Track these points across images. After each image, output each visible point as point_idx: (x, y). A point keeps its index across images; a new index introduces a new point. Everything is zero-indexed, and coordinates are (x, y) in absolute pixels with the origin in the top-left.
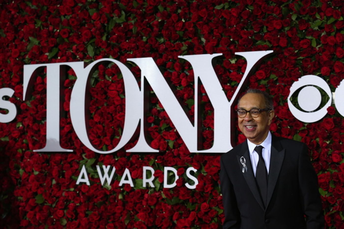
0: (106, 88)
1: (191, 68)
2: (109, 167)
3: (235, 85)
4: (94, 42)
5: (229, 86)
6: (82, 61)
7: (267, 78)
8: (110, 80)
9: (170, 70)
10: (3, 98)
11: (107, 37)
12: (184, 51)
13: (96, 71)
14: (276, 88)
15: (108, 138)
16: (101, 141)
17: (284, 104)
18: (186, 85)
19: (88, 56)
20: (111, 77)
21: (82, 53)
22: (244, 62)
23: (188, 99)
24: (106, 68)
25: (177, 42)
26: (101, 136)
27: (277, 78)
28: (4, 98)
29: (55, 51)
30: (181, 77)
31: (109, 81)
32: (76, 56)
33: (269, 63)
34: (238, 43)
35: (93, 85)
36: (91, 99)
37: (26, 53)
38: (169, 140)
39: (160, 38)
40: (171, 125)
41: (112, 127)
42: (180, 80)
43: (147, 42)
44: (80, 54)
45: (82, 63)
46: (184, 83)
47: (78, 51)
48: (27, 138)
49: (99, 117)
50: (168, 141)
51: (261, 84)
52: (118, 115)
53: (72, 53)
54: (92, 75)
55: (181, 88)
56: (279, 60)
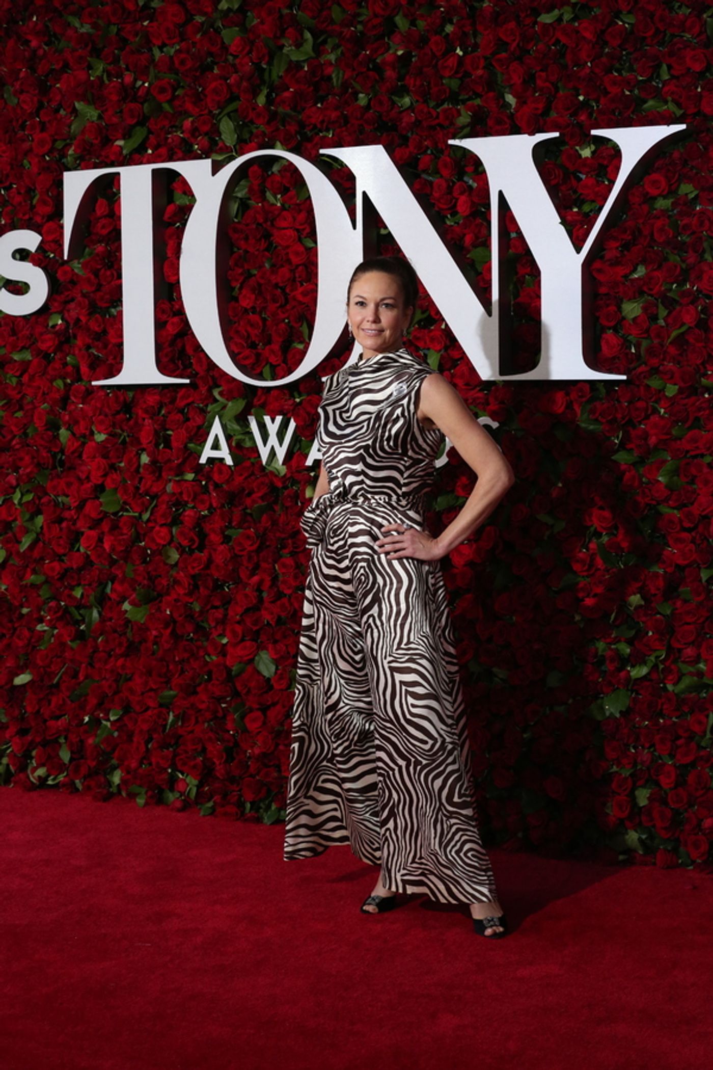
0: (269, 223)
1: (480, 169)
2: (279, 419)
3: (591, 211)
4: (236, 111)
5: (576, 212)
6: (207, 157)
7: (672, 191)
8: (279, 205)
9: (429, 175)
10: (14, 257)
11: (268, 96)
12: (463, 128)
13: (243, 183)
14: (695, 219)
15: (276, 347)
16: (258, 355)
18: (467, 212)
19: (220, 144)
20: (279, 196)
21: (206, 138)
22: (614, 153)
23: (475, 246)
24: (267, 172)
25: (445, 106)
26: (257, 342)
27: (696, 192)
28: (18, 256)
29: (139, 134)
30: (455, 194)
31: (276, 205)
32: (192, 146)
33: (676, 155)
34: (598, 106)
35: (236, 217)
36: (233, 253)
37: (68, 141)
38: (428, 349)
39: (402, 97)
40: (433, 313)
41: (284, 320)
42: (454, 201)
43: (368, 107)
44: (201, 140)
45: (207, 163)
46: (463, 206)
47: (197, 134)
48: (77, 352)
49: (253, 296)
50: (426, 352)
51: (656, 209)
52: (301, 289)
53: (183, 139)
54: (233, 191)
55: (457, 221)
56: (701, 147)
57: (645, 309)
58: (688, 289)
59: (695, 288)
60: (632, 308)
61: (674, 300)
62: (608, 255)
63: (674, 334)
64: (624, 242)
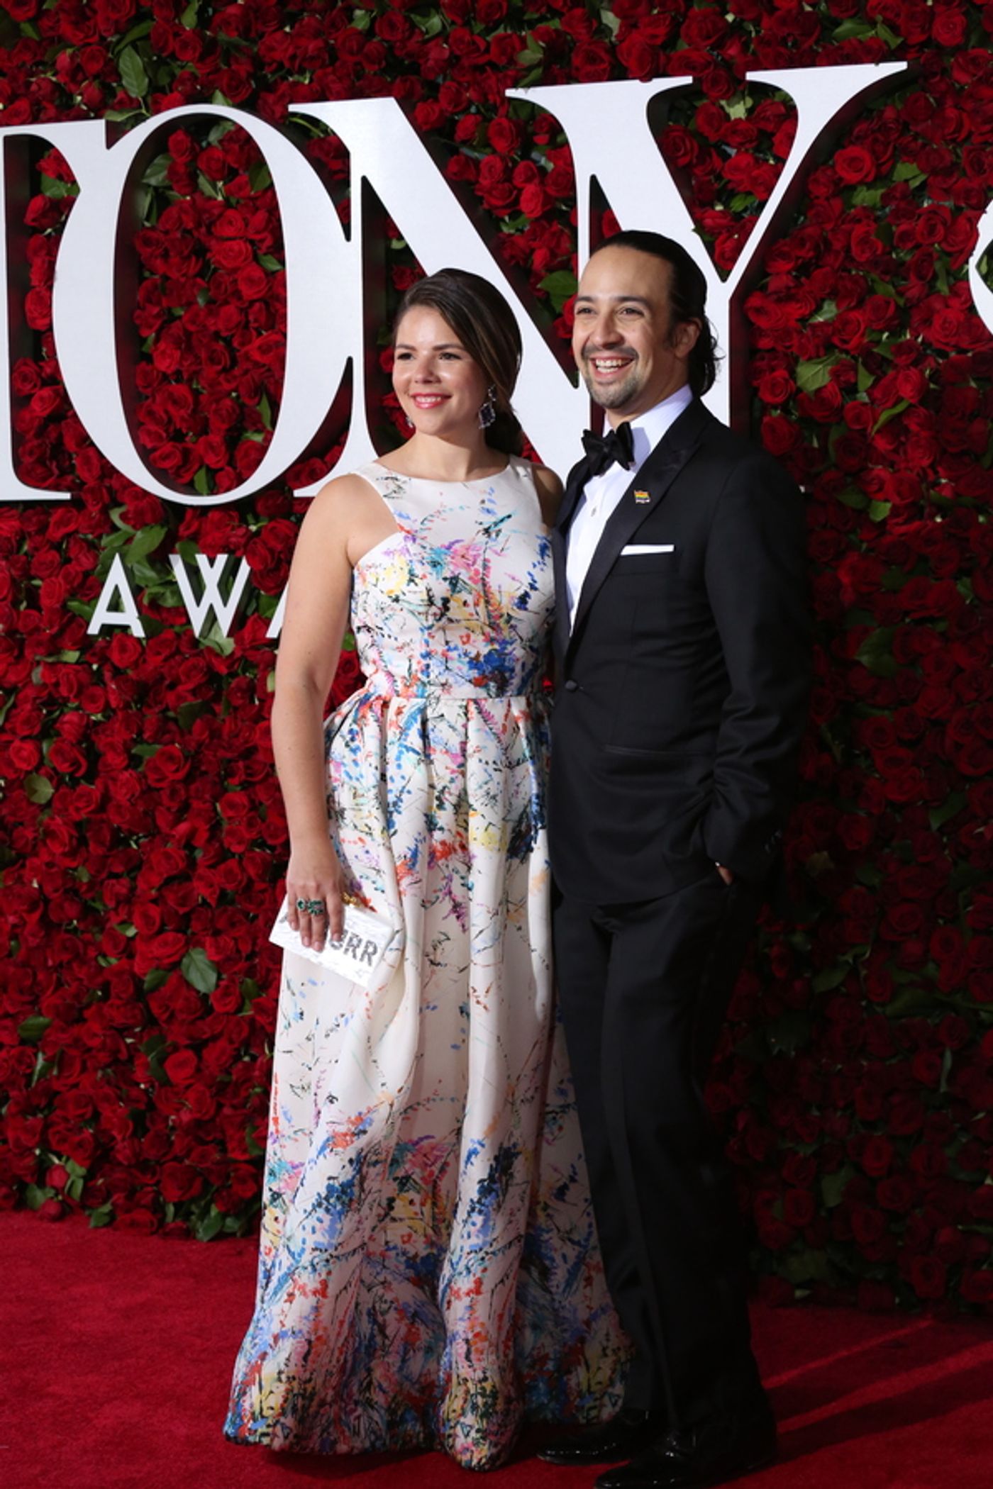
0: (203, 230)
1: (559, 139)
2: (222, 559)
3: (745, 210)
4: (146, 37)
5: (720, 211)
6: (98, 117)
7: (881, 176)
8: (220, 198)
9: (474, 148)
11: (201, 13)
12: (530, 68)
13: (159, 161)
14: (920, 222)
15: (216, 438)
16: (186, 453)
17: (951, 288)
18: (538, 213)
19: (119, 92)
20: (220, 184)
21: (96, 84)
22: (787, 112)
23: (551, 270)
24: (200, 144)
25: (501, 31)
26: (184, 431)
27: (923, 177)
30: (518, 180)
31: (215, 199)
32: (71, 97)
33: (889, 114)
34: (758, 32)
35: (148, 219)
36: (142, 279)
39: (426, 15)
41: (230, 394)
42: (515, 192)
43: (370, 32)
44: (86, 87)
45: (97, 127)
46: (531, 203)
47: (80, 77)
49: (178, 354)
51: (854, 206)
52: (257, 342)
53: (56, 85)
54: (143, 175)
55: (520, 227)
56: (932, 100)
57: (835, 374)
58: (909, 340)
59: (920, 340)
60: (813, 372)
61: (884, 359)
62: (774, 283)
63: (884, 417)
64: (800, 261)
